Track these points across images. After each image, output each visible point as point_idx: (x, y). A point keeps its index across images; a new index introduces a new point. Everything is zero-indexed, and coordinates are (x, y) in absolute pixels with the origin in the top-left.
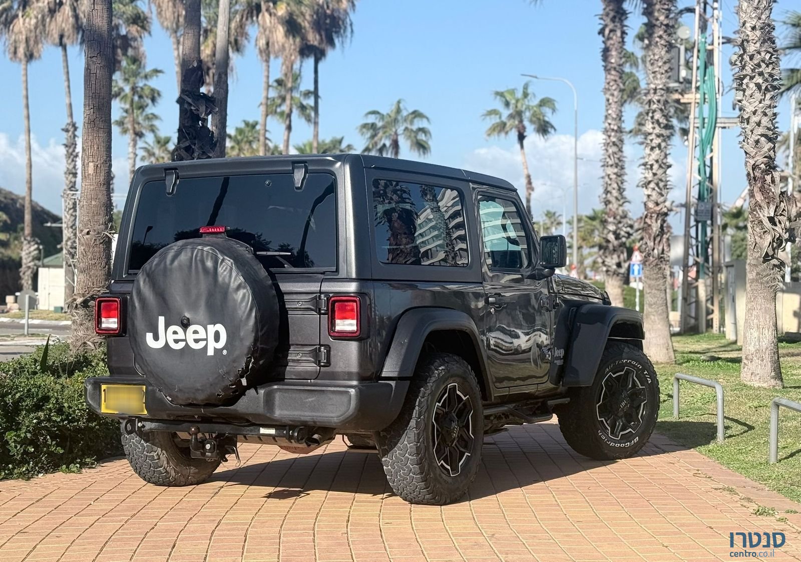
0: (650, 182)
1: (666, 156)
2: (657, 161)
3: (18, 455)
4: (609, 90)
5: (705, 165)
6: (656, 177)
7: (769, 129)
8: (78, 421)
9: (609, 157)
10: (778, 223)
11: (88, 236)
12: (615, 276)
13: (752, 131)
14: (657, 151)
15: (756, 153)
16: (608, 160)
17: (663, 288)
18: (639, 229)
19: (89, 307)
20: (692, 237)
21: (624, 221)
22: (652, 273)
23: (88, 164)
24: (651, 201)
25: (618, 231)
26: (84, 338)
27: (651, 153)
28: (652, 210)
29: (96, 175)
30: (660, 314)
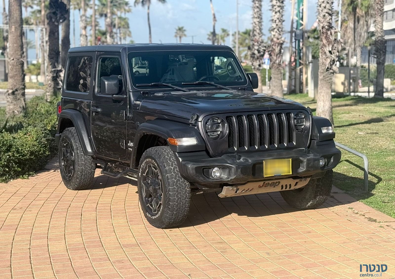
0: (274, 29)
1: (282, 16)
2: (278, 19)
5: (299, 12)
6: (278, 26)
7: (330, 10)
8: (26, 156)
9: (255, 13)
10: (333, 53)
11: (13, 61)
13: (322, 11)
14: (278, 14)
15: (324, 21)
16: (255, 15)
17: (280, 78)
19: (15, 94)
20: (293, 47)
21: (262, 44)
22: (275, 71)
23: (12, 26)
24: (275, 37)
25: (259, 49)
26: (13, 109)
27: (275, 15)
28: (275, 42)
29: (16, 32)
30: (279, 91)
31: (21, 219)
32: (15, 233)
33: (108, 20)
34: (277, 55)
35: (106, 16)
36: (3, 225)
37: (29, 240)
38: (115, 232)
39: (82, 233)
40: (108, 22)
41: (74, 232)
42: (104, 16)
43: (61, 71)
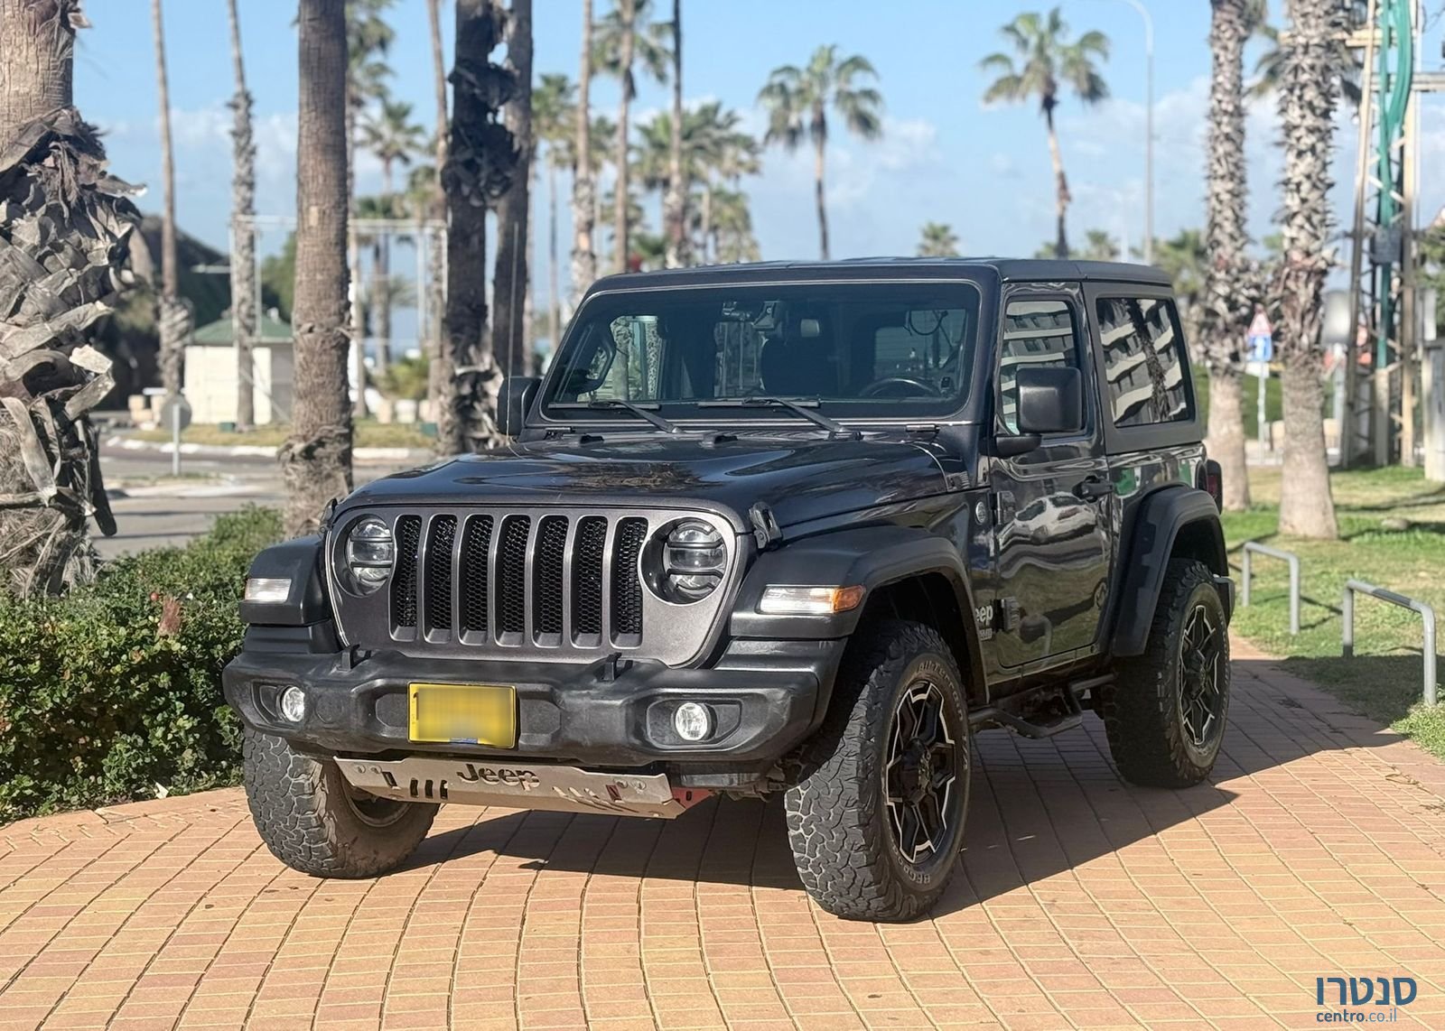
0: (1295, 215)
1: (1325, 166)
2: (1308, 177)
3: (236, 744)
4: (1219, 38)
5: (1389, 160)
6: (1306, 205)
9: (1219, 160)
11: (310, 336)
12: (1228, 376)
14: (1309, 158)
16: (1216, 167)
18: (1275, 300)
19: (314, 458)
20: (1363, 292)
21: (1245, 277)
22: (1297, 377)
23: (308, 209)
24: (1297, 248)
25: (1234, 296)
26: (308, 512)
27: (1298, 162)
28: (1298, 266)
29: (322, 229)
30: (1312, 452)
31: (287, 934)
32: (257, 990)
33: (673, 197)
34: (1303, 318)
35: (666, 183)
36: (216, 956)
37: (308, 1020)
38: (647, 997)
39: (518, 996)
40: (670, 206)
41: (486, 991)
42: (659, 185)
43: (489, 375)
